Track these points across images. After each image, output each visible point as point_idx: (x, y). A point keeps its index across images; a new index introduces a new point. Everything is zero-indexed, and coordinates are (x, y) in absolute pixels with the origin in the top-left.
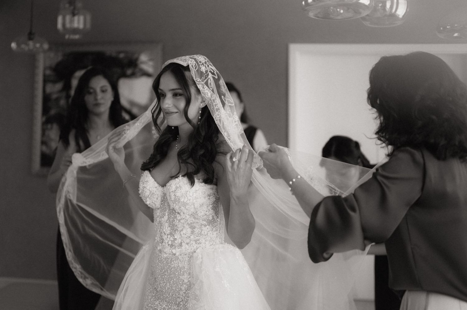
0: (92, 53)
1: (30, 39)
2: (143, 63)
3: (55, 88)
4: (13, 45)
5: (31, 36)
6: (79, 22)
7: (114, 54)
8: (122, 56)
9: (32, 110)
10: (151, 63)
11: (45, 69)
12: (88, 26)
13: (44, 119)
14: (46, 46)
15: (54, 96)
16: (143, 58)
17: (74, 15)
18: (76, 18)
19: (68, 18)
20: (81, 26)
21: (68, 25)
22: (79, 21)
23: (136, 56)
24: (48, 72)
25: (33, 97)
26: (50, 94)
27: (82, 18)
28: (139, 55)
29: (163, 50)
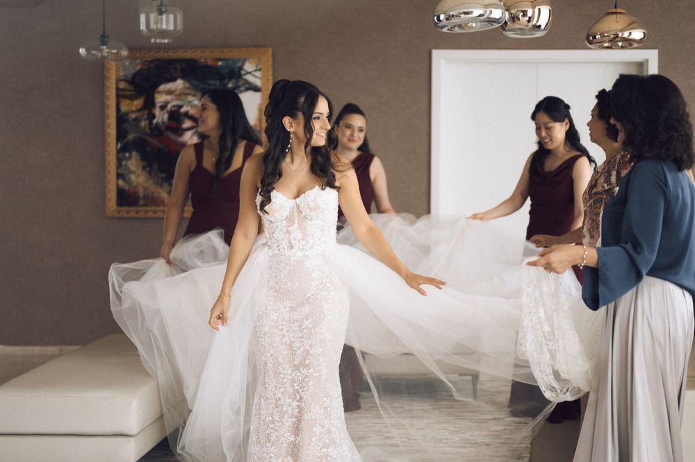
0: (181, 61)
1: (104, 43)
2: (248, 73)
3: (133, 106)
4: (82, 51)
5: (104, 40)
6: (168, 22)
7: (210, 63)
8: (220, 63)
9: (103, 134)
10: (258, 74)
11: (118, 81)
12: (180, 27)
13: (119, 145)
14: (124, 53)
15: (133, 116)
16: (248, 67)
17: (161, 13)
18: (164, 16)
19: (153, 16)
20: (171, 28)
21: (153, 26)
22: (168, 20)
23: (240, 65)
24: (122, 85)
25: (103, 117)
26: (126, 114)
27: (171, 16)
28: (243, 64)
29: (273, 56)
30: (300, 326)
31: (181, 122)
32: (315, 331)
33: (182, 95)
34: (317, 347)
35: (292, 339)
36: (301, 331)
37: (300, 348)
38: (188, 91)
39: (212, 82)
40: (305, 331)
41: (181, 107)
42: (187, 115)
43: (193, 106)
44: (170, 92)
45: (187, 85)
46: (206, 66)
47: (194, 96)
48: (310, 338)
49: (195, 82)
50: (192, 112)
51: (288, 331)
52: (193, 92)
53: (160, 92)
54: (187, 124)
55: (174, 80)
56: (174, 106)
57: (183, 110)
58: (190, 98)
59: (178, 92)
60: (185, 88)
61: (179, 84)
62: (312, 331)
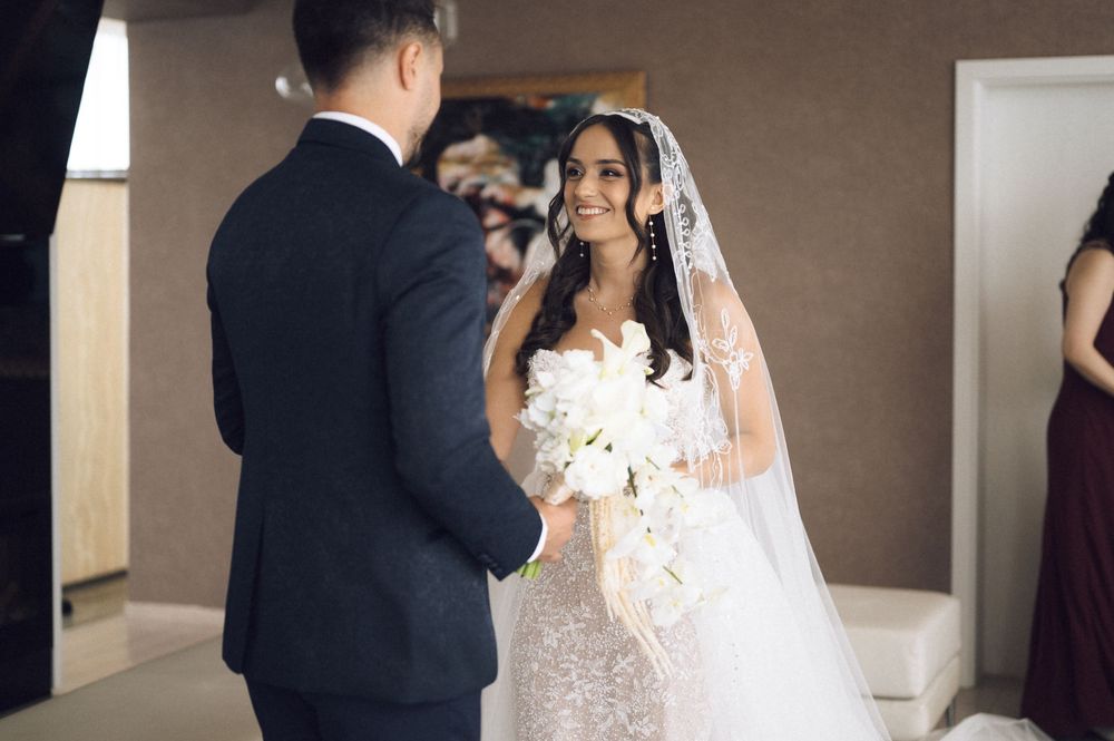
0: (483, 101)
7: (533, 103)
8: (551, 104)
23: (584, 104)
28: (591, 104)
29: (648, 87)
30: (608, 668)
31: (481, 215)
32: (641, 682)
33: (484, 165)
34: (646, 720)
35: (588, 695)
36: (611, 681)
37: (605, 718)
38: (495, 158)
39: (536, 140)
40: (619, 680)
41: (481, 187)
42: (493, 203)
43: (504, 186)
44: (464, 160)
45: (494, 146)
46: (527, 111)
47: (505, 165)
48: (629, 699)
49: (507, 141)
50: (502, 196)
51: (580, 677)
52: (502, 158)
53: (447, 161)
54: (494, 218)
55: (469, 136)
56: (471, 186)
57: (487, 193)
58: (499, 171)
59: (476, 160)
60: (491, 153)
61: (480, 145)
62: (635, 681)
